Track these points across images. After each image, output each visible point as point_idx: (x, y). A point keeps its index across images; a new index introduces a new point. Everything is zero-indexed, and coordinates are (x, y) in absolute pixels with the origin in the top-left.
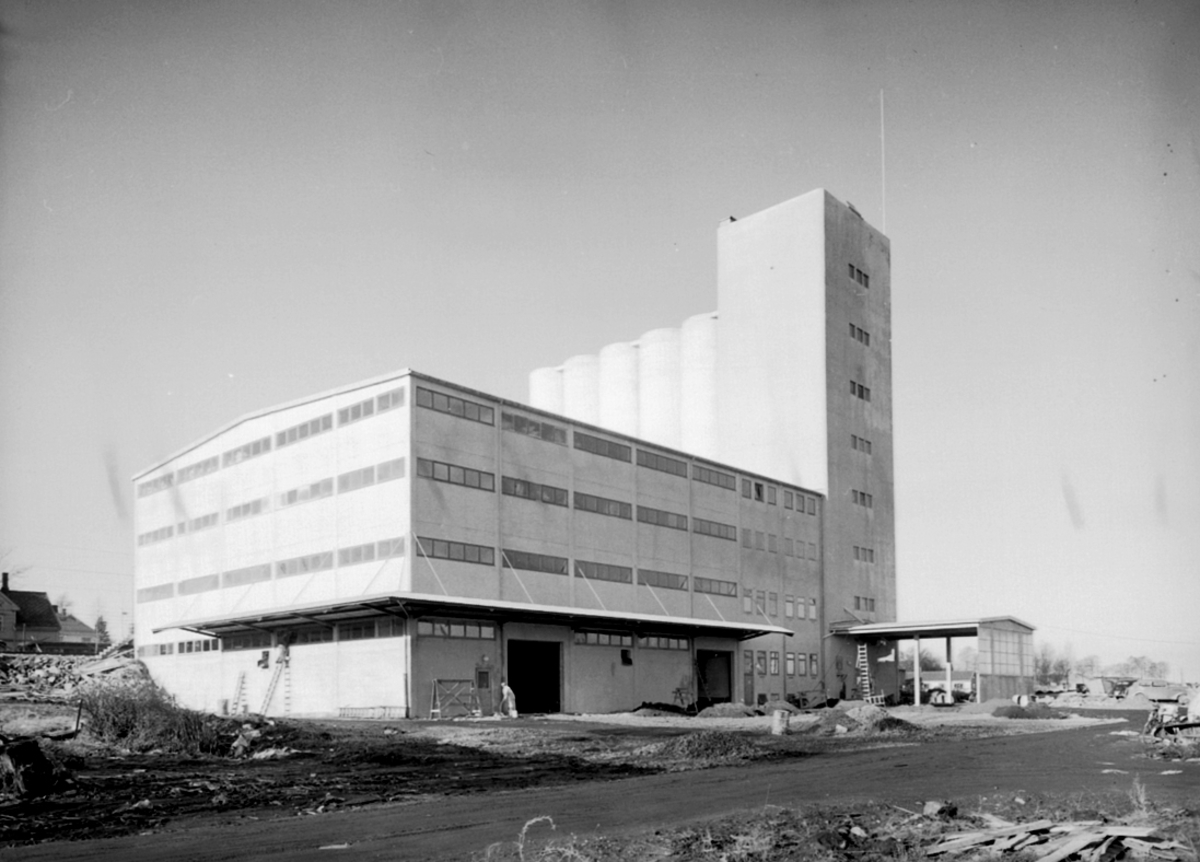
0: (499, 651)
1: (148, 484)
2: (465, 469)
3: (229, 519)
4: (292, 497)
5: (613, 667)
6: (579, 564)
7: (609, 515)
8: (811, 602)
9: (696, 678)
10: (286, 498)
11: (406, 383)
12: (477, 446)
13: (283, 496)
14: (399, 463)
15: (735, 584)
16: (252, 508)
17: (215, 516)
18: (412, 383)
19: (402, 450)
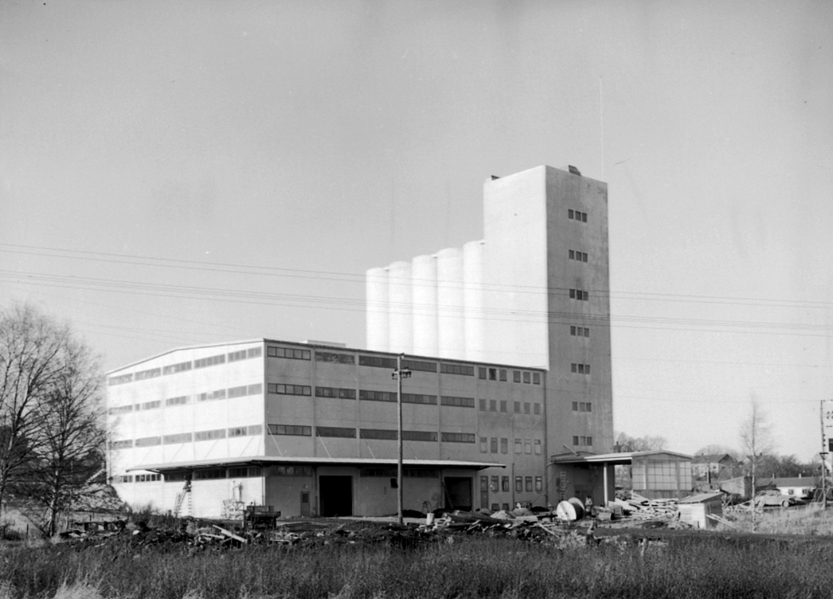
0: (314, 482)
1: (116, 378)
2: (294, 386)
3: (167, 405)
4: (203, 397)
5: (385, 488)
6: (362, 431)
7: (382, 400)
8: (537, 442)
9: (444, 495)
10: (200, 397)
11: (262, 345)
12: (300, 373)
13: (198, 395)
14: (259, 386)
15: (474, 435)
16: (181, 400)
17: (158, 402)
18: (265, 345)
19: (260, 379)
